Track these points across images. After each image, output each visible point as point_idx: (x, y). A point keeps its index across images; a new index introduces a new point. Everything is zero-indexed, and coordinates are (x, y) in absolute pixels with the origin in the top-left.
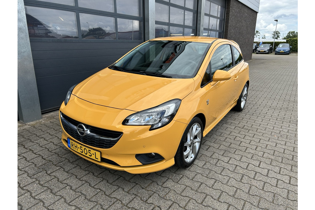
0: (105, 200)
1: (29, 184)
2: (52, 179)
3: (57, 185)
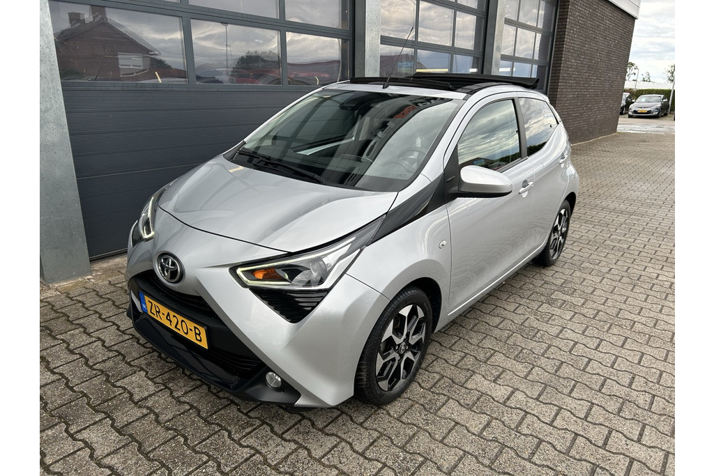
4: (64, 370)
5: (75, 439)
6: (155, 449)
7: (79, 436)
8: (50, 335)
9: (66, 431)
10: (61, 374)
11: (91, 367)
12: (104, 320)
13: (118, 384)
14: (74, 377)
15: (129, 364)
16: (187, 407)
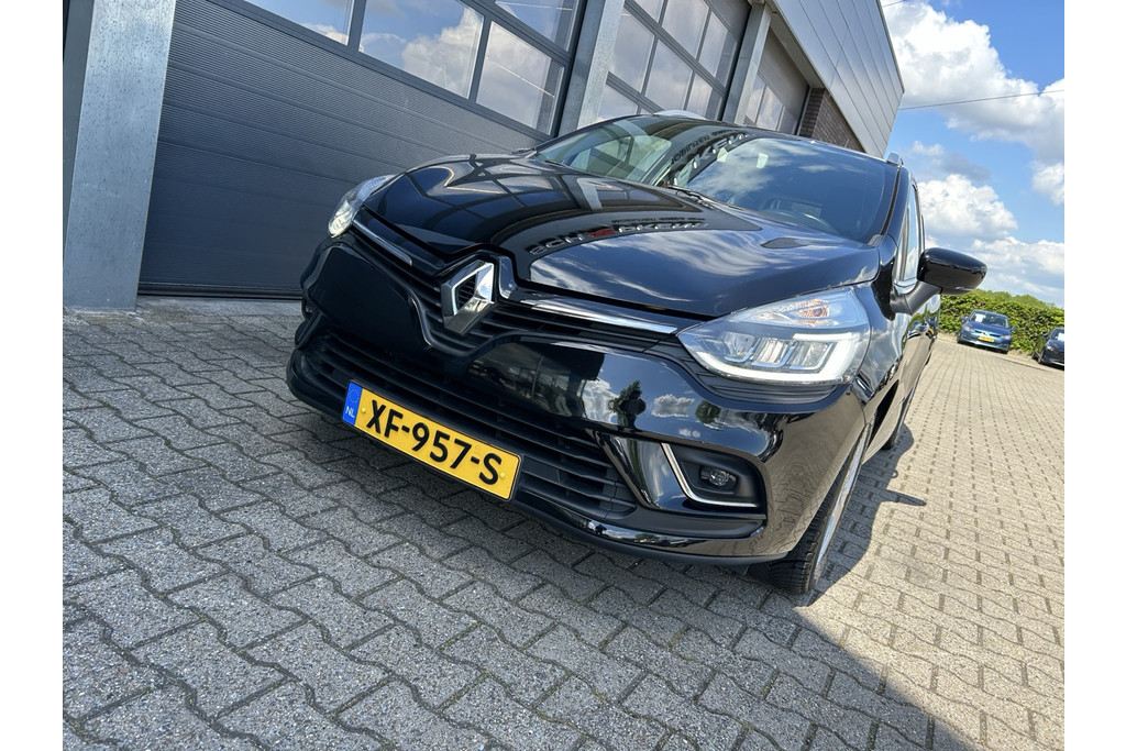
0: (513, 665)
1: (128, 536)
2: (238, 536)
3: (265, 562)
4: (154, 424)
5: (224, 520)
6: (375, 553)
7: (230, 516)
8: (100, 373)
9: (201, 505)
10: (152, 431)
11: (202, 430)
12: (191, 373)
13: (265, 459)
14: (177, 438)
15: (266, 437)
16: (399, 510)
